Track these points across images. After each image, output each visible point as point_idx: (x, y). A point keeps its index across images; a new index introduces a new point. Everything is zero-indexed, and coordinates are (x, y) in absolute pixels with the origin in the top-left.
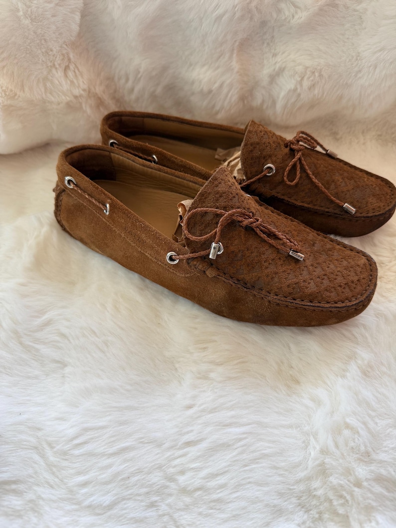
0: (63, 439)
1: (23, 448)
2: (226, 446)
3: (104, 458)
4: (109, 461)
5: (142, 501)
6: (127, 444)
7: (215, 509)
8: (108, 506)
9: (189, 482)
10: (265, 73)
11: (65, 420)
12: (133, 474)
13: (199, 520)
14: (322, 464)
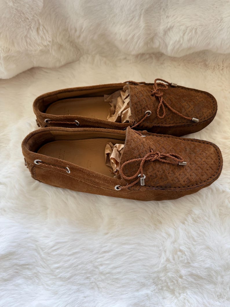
0: (48, 247)
1: (30, 250)
2: (122, 254)
3: (66, 256)
4: (68, 258)
5: (83, 276)
6: (76, 251)
7: (115, 282)
8: (68, 278)
9: (104, 270)
10: (161, 28)
11: (48, 238)
12: (79, 264)
13: (108, 286)
14: (165, 267)
